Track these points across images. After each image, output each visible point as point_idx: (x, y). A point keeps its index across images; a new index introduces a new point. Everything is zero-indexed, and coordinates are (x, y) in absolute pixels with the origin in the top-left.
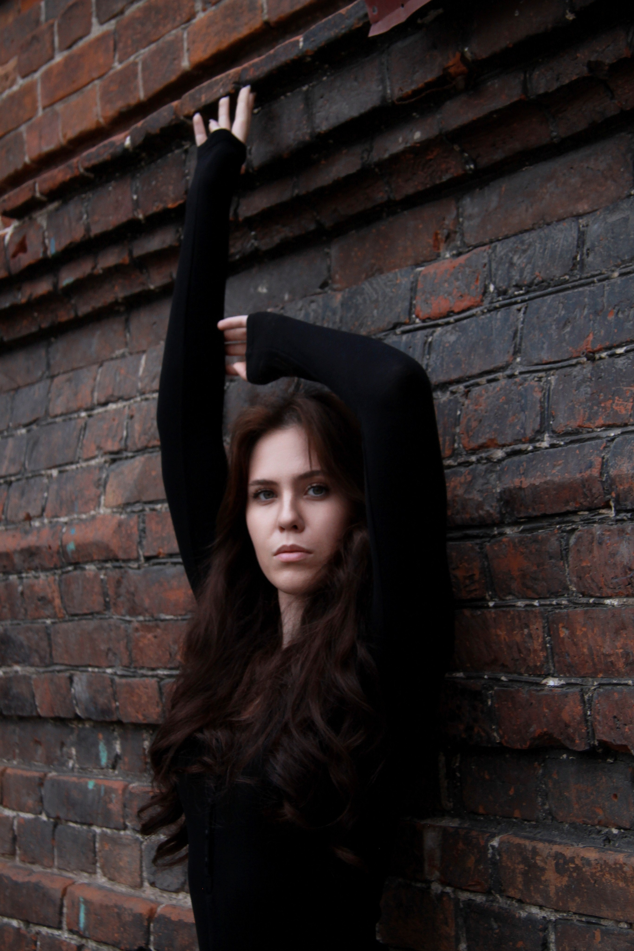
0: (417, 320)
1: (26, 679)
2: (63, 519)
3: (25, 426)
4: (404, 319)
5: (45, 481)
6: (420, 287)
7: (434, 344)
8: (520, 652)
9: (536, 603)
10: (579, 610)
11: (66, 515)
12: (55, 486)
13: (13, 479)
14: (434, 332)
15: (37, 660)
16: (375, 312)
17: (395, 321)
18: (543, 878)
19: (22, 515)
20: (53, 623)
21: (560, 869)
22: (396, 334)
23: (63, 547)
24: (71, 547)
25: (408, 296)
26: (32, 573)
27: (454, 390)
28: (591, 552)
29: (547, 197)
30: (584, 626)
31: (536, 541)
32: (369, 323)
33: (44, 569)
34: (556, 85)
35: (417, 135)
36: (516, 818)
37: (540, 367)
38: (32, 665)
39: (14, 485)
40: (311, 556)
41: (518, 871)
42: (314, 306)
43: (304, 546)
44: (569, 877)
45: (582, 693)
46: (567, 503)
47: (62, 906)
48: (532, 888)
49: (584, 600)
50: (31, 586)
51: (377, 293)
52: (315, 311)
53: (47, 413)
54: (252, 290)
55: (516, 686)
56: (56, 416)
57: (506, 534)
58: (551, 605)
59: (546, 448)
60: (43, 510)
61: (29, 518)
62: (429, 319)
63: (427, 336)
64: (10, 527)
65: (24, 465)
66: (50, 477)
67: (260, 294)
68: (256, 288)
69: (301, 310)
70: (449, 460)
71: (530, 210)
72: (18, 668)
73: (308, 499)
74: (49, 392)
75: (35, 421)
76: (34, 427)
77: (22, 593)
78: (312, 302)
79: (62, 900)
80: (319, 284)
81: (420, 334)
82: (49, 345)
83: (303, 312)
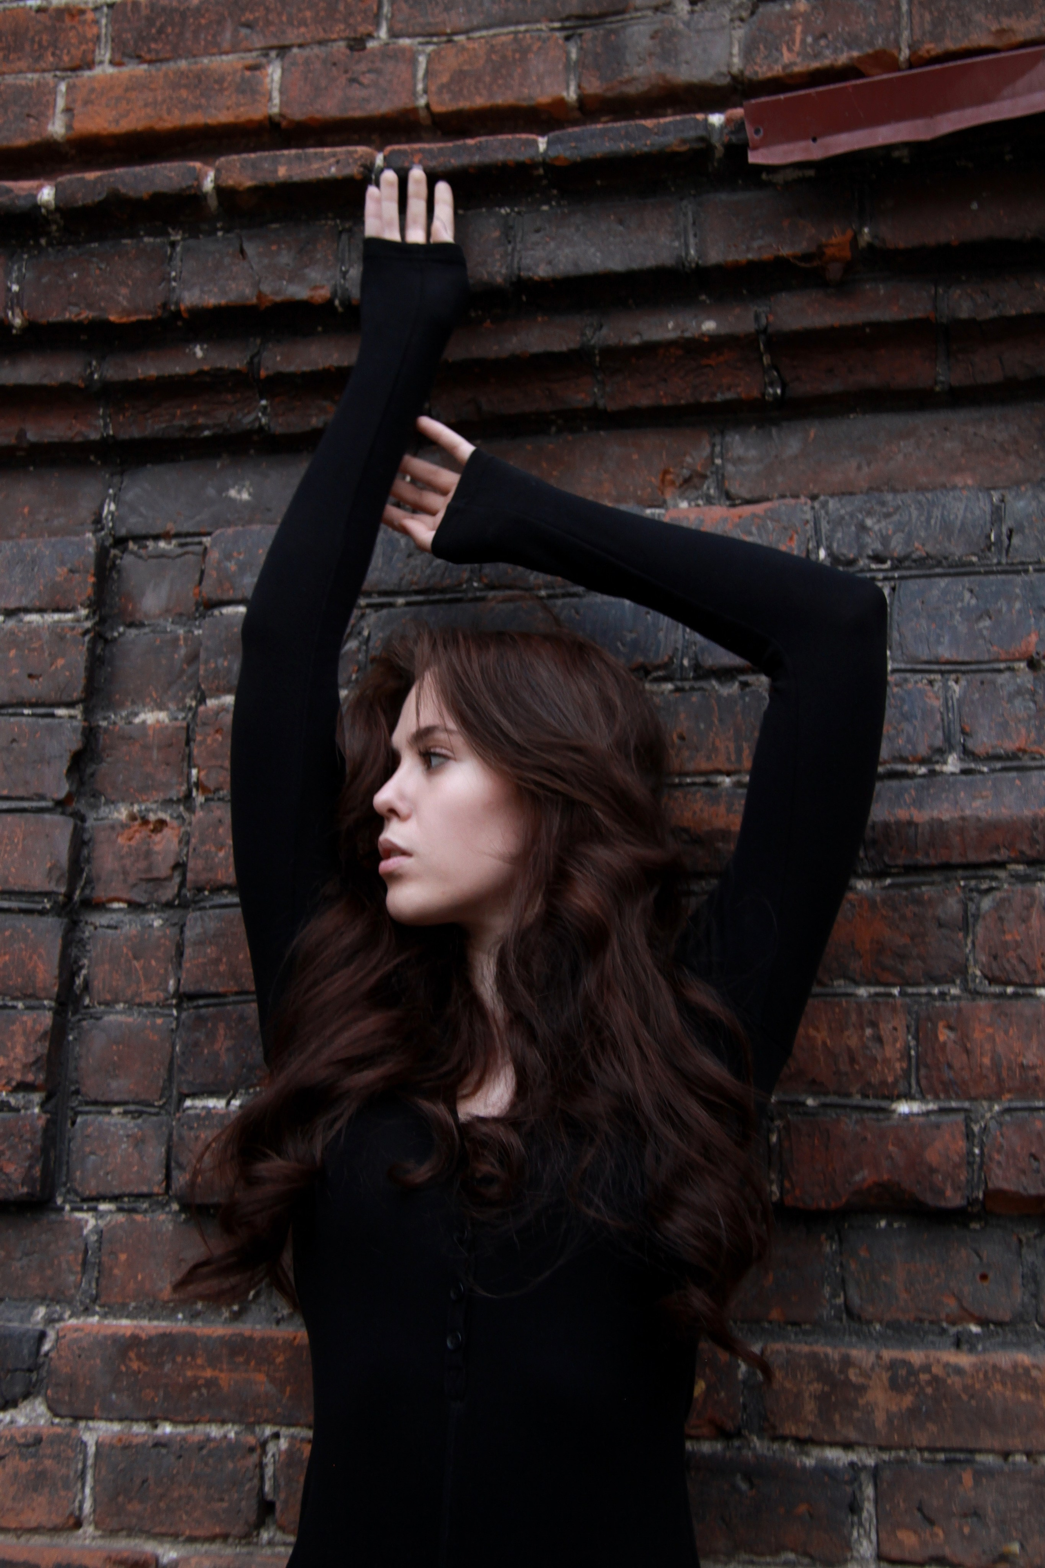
8: (852, 1060)
9: (896, 991)
10: (982, 1003)
18: (861, 1402)
21: (896, 1386)
28: (1025, 920)
29: (900, 457)
30: (990, 1025)
31: (918, 901)
34: (992, 313)
35: (709, 326)
37: (935, 667)
41: (807, 1395)
44: (917, 1395)
45: (968, 1121)
46: (997, 848)
48: (837, 1417)
49: (997, 989)
54: (211, 492)
55: (832, 1114)
57: (856, 888)
58: (929, 994)
59: (953, 774)
71: (865, 469)
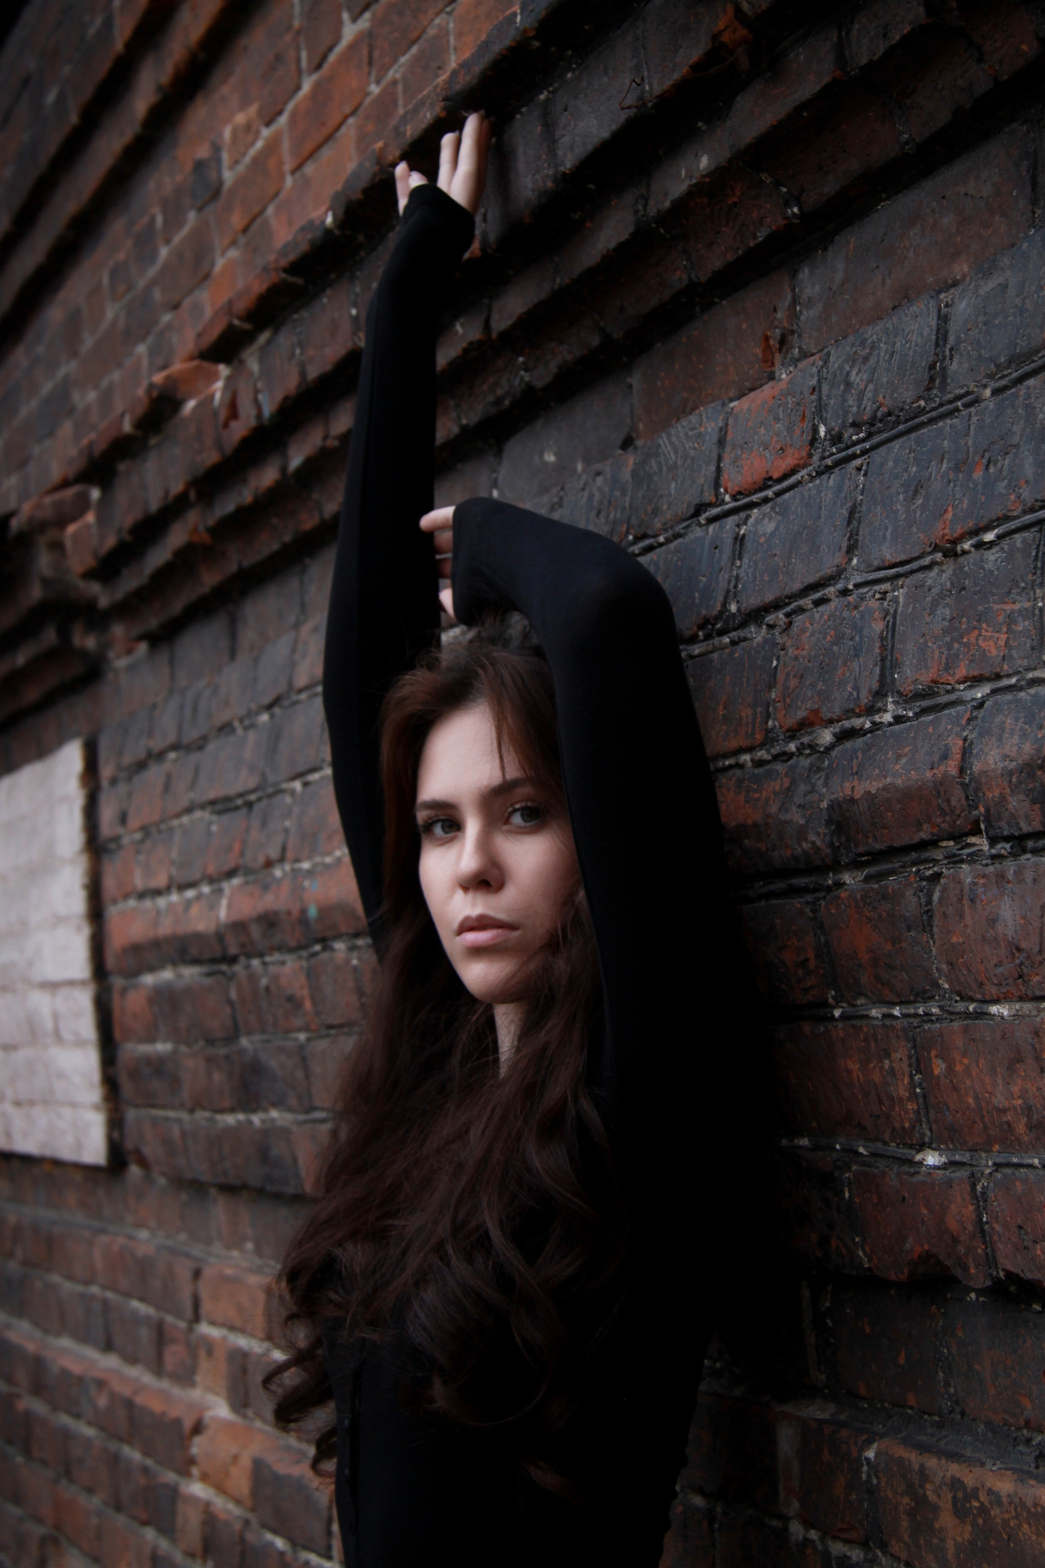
0: (727, 498)
1: (284, 1133)
2: (306, 865)
3: (269, 707)
4: (709, 497)
5: (288, 800)
6: (729, 437)
7: (747, 538)
8: (881, 1102)
9: (896, 1012)
10: (956, 1025)
11: (310, 858)
12: (296, 810)
13: (253, 797)
14: (748, 517)
15: (292, 1101)
16: (673, 485)
17: (696, 501)
18: (937, 1526)
19: (261, 860)
20: (309, 1040)
21: (960, 1511)
22: (699, 525)
23: (304, 911)
24: (313, 912)
25: (715, 455)
26: (276, 957)
27: (771, 622)
28: (962, 916)
29: (911, 254)
30: (964, 1055)
31: (885, 897)
32: (665, 507)
33: (291, 950)
35: (704, 162)
36: (912, 1408)
37: (882, 574)
38: (290, 1110)
39: (257, 807)
40: (516, 934)
41: (901, 1508)
42: (600, 480)
43: (501, 916)
44: (972, 1526)
45: (973, 1181)
46: (919, 825)
48: (922, 1542)
49: (960, 1007)
50: (276, 978)
51: (676, 452)
52: (600, 489)
53: (290, 684)
54: (536, 459)
55: (881, 1164)
56: (300, 691)
57: (844, 883)
58: (916, 1015)
59: (890, 724)
60: (284, 849)
61: (269, 864)
62: (740, 493)
63: (738, 526)
64: (251, 878)
65: (263, 775)
66: (293, 793)
67: (546, 464)
68: (541, 455)
69: (583, 489)
70: (761, 750)
71: (888, 282)
72: (274, 1114)
73: (509, 832)
74: (294, 650)
75: (276, 702)
76: (277, 710)
77: (267, 989)
78: (598, 474)
80: (619, 443)
81: (731, 521)
82: (303, 572)
83: (586, 493)
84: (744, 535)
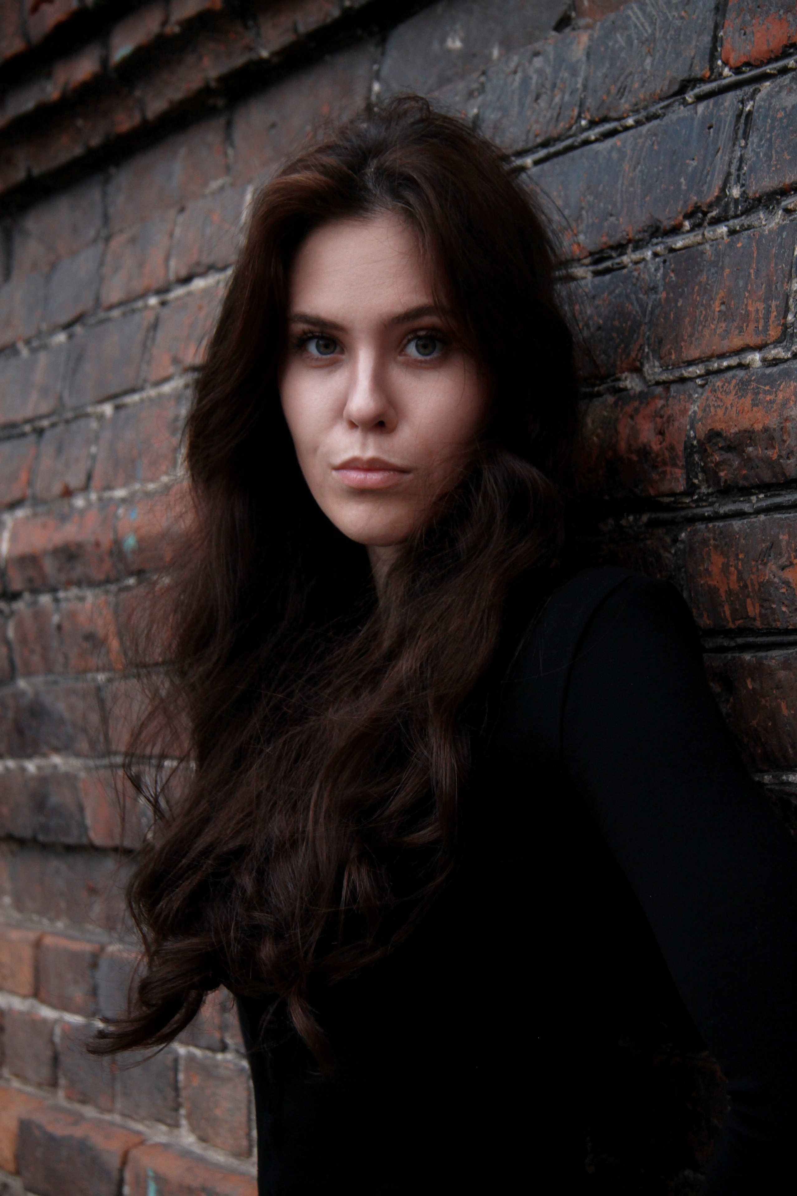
0: (726, 71)
1: (70, 778)
2: (120, 493)
3: (68, 326)
4: (701, 70)
5: (94, 424)
6: (732, 2)
7: (755, 114)
11: (125, 485)
12: (107, 435)
13: (45, 423)
14: (757, 91)
15: (84, 745)
16: (649, 60)
17: (684, 76)
19: (57, 488)
20: (110, 680)
22: (685, 103)
23: (118, 543)
24: (130, 542)
25: (711, 24)
26: (74, 591)
27: (791, 207)
32: (636, 85)
33: (92, 584)
38: (78, 755)
39: (48, 434)
42: (538, 62)
47: (121, 1183)
50: (72, 615)
51: (653, 23)
52: (540, 72)
53: (97, 301)
54: (436, 46)
56: (111, 308)
60: (89, 477)
61: (68, 493)
62: (747, 64)
63: (742, 102)
64: (41, 509)
65: (60, 398)
66: (101, 417)
67: (449, 51)
68: (443, 41)
69: (515, 72)
70: (775, 347)
72: (57, 760)
74: (102, 264)
75: (79, 319)
76: (78, 329)
77: (59, 627)
78: (536, 54)
79: (121, 1171)
80: (553, 23)
81: (730, 99)
82: (107, 180)
83: (518, 77)
84: (750, 113)
